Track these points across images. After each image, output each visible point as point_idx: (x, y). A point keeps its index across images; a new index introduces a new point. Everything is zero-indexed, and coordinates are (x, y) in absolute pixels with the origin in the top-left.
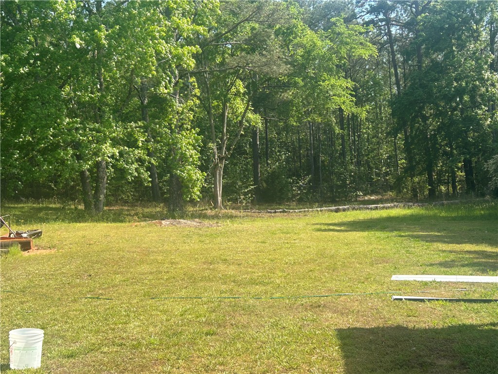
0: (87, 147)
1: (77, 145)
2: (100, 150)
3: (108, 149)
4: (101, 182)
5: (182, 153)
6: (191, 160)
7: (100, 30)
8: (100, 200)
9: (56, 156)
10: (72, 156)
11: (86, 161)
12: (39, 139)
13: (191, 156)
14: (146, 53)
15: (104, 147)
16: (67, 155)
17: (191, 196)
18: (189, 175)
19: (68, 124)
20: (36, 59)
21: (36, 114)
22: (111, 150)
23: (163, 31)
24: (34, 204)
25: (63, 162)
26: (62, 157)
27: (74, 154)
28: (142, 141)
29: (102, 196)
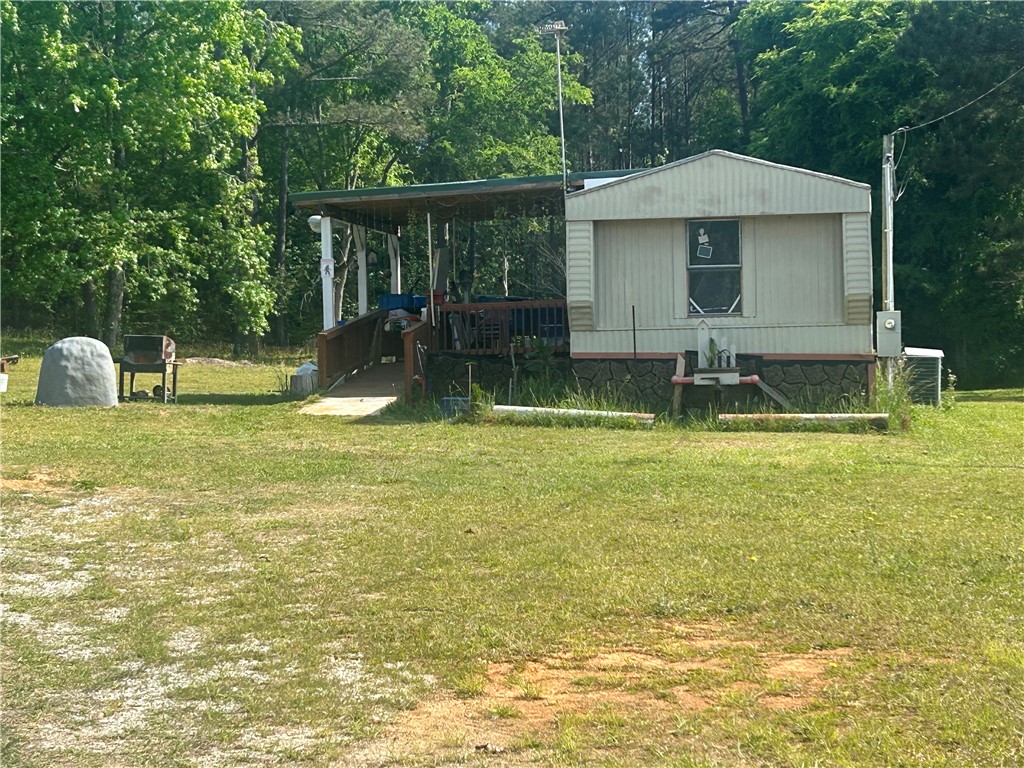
0: (90, 249)
1: (76, 246)
2: (108, 254)
3: (122, 253)
4: (115, 303)
5: (238, 261)
6: (252, 271)
7: (110, 85)
8: (112, 330)
9: (45, 261)
10: (67, 263)
11: (88, 270)
12: (21, 236)
13: (252, 266)
14: (176, 117)
15: (115, 249)
16: (60, 260)
17: (251, 328)
18: (249, 294)
19: (62, 215)
20: (19, 123)
21: (18, 200)
22: (125, 253)
23: (202, 85)
24: (13, 337)
25: (54, 269)
26: (53, 263)
27: (71, 259)
28: (182, 240)
29: (115, 324)
